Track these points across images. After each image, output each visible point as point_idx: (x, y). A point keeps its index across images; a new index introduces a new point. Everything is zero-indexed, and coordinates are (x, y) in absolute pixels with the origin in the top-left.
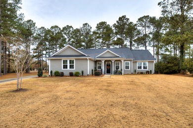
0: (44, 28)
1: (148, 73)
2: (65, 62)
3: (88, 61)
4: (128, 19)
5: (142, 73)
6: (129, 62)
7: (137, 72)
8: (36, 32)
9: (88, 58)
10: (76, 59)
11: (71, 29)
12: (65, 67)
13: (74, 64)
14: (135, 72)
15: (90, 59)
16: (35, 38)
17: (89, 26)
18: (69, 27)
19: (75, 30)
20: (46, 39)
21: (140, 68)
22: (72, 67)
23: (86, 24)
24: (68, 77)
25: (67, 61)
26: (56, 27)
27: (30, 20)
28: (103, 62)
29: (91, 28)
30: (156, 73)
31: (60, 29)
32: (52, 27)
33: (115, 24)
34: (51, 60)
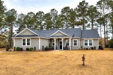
0: (22, 14)
1: (92, 49)
2: (24, 40)
3: (40, 40)
4: (87, 3)
5: (87, 49)
6: (77, 40)
7: (83, 48)
8: (17, 17)
9: (39, 37)
10: (31, 38)
11: (43, 14)
12: (24, 44)
13: (30, 42)
14: (82, 48)
15: (41, 38)
16: (17, 22)
17: (55, 11)
18: (41, 13)
19: (46, 15)
20: (25, 23)
21: (86, 44)
22: (28, 44)
23: (53, 9)
24: (25, 51)
25: (25, 40)
26: (32, 13)
27: (13, 9)
28: (55, 40)
29: (57, 12)
31: (34, 14)
32: (28, 14)
33: (76, 8)
34: (15, 39)
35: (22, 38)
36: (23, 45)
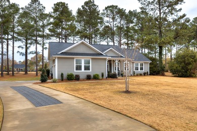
1: (145, 74)
7: (136, 74)
12: (79, 68)
30: (151, 74)
34: (58, 58)
35: (73, 58)
36: (77, 69)
